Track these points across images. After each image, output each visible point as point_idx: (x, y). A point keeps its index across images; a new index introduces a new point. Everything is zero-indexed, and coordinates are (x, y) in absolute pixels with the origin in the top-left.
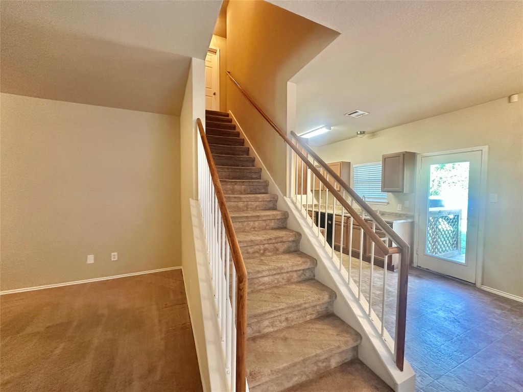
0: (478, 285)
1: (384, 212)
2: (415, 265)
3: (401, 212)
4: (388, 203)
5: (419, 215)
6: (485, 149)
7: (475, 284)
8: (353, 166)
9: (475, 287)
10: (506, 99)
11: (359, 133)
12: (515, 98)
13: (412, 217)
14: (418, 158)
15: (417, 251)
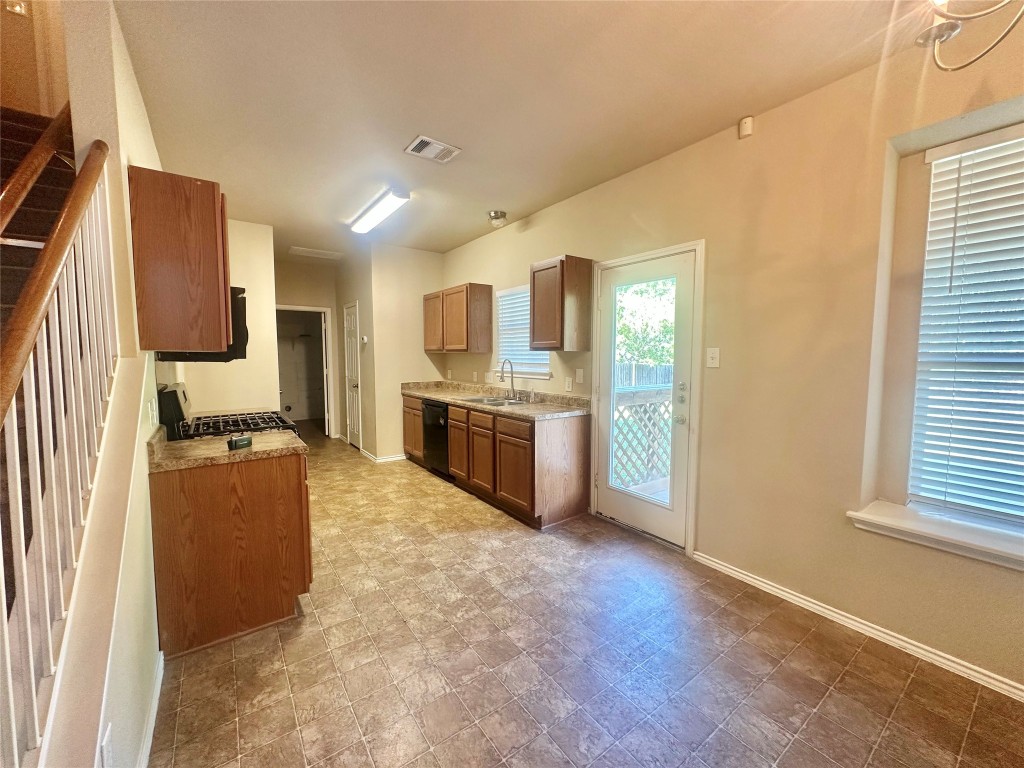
0: (689, 550)
1: (545, 395)
2: (593, 510)
3: (570, 395)
4: (551, 376)
5: (599, 400)
6: (700, 246)
7: (684, 548)
8: (497, 294)
9: (684, 555)
10: (734, 129)
11: (493, 214)
12: (748, 126)
13: (587, 404)
14: (597, 273)
15: (596, 480)
